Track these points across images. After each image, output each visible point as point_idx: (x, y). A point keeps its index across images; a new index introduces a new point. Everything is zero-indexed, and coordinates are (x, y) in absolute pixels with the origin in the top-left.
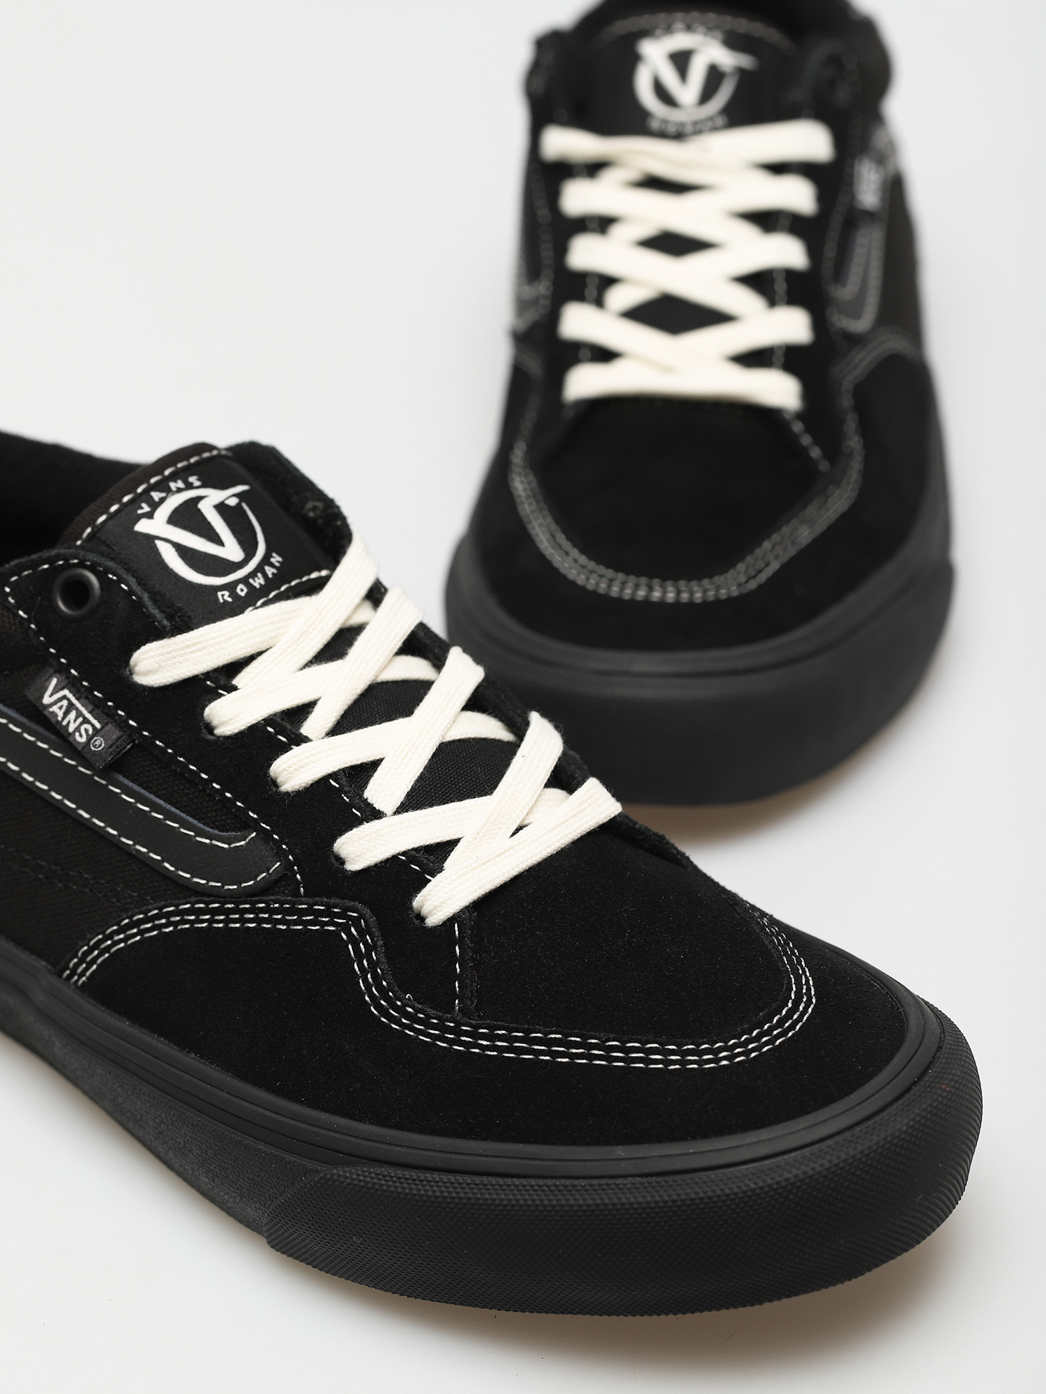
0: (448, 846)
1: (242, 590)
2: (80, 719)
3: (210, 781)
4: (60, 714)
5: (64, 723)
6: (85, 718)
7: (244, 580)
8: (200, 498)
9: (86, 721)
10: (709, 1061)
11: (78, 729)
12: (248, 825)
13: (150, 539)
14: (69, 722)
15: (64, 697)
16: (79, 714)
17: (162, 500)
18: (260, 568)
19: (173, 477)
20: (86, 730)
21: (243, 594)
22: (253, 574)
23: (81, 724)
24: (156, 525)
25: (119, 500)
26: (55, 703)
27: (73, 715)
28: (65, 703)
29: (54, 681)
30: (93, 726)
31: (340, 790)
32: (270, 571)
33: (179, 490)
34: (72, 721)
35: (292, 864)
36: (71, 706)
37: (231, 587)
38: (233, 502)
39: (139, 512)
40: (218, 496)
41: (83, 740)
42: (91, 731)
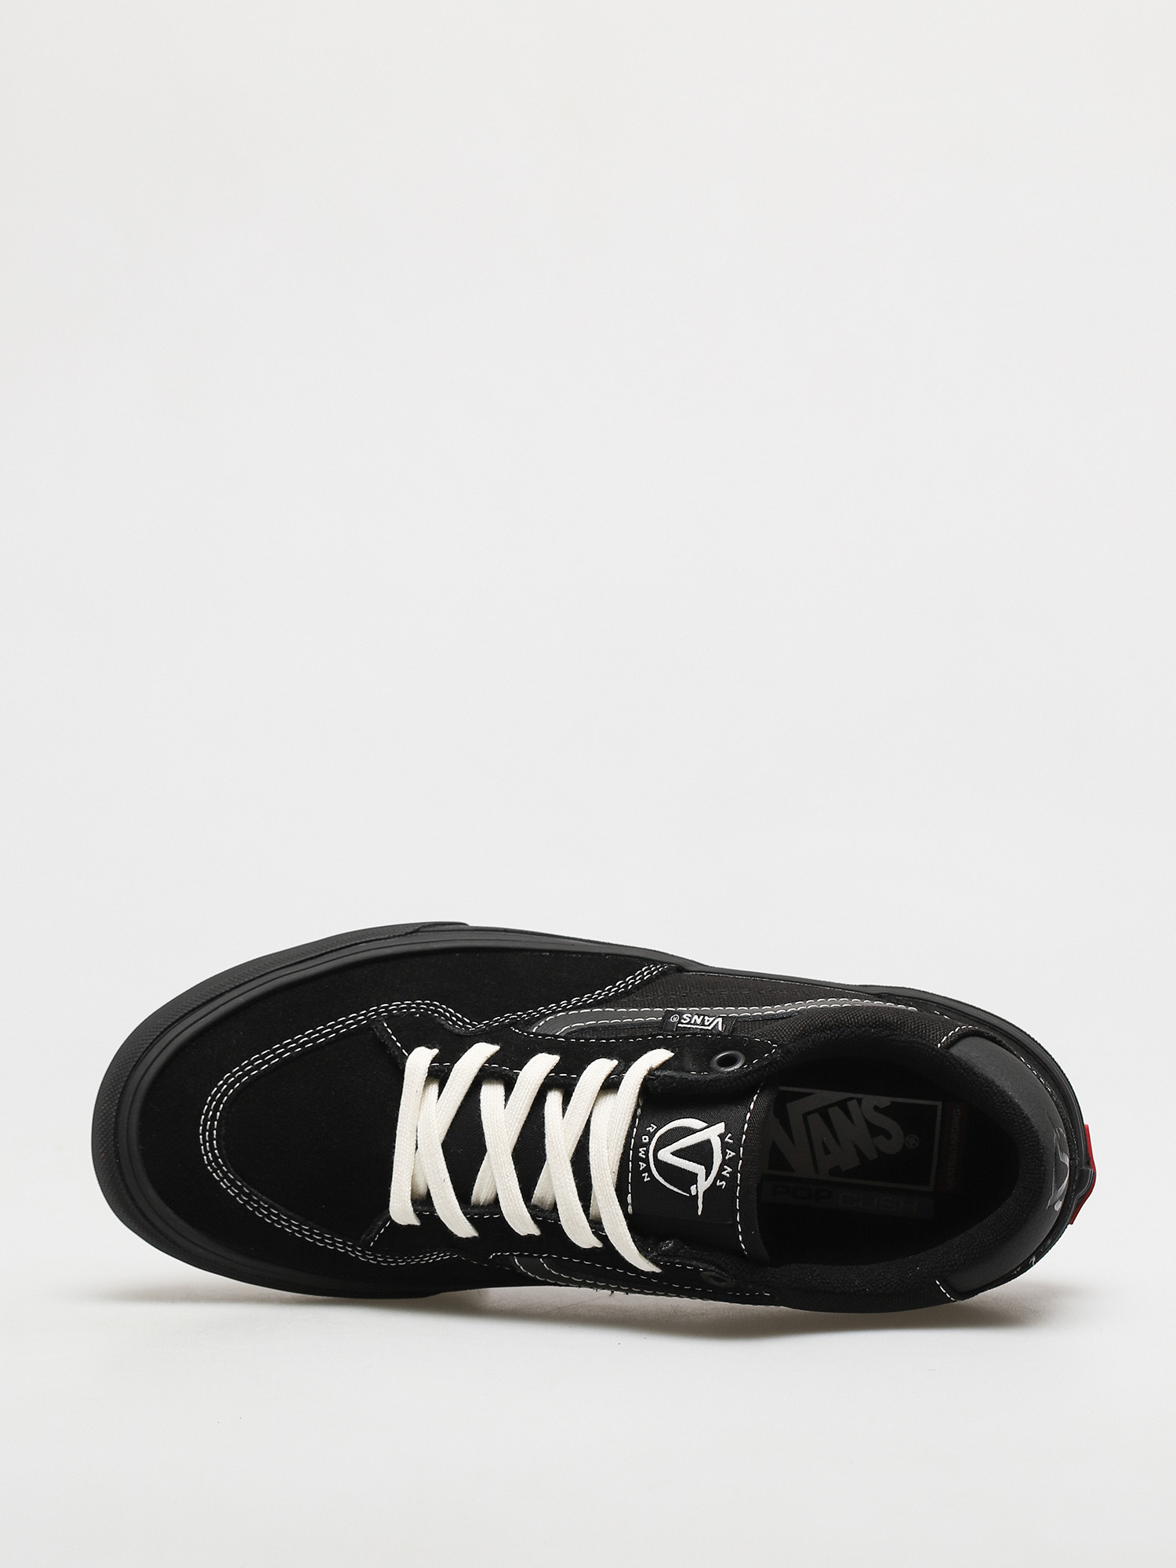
1: (645, 1139)
6: (691, 1024)
7: (647, 1145)
9: (688, 1023)
11: (692, 1018)
13: (711, 1124)
15: (709, 1025)
16: (695, 1024)
17: (724, 1154)
18: (646, 1161)
19: (733, 1174)
20: (685, 1020)
21: (643, 1137)
22: (647, 1153)
23: (690, 1021)
24: (714, 1133)
25: (747, 1133)
27: (699, 1021)
28: (707, 1023)
29: (720, 1028)
30: (682, 1023)
32: (643, 1165)
33: (721, 1169)
37: (652, 1136)
38: (693, 1190)
39: (730, 1135)
40: (703, 1185)
41: (685, 1016)
42: (682, 1021)
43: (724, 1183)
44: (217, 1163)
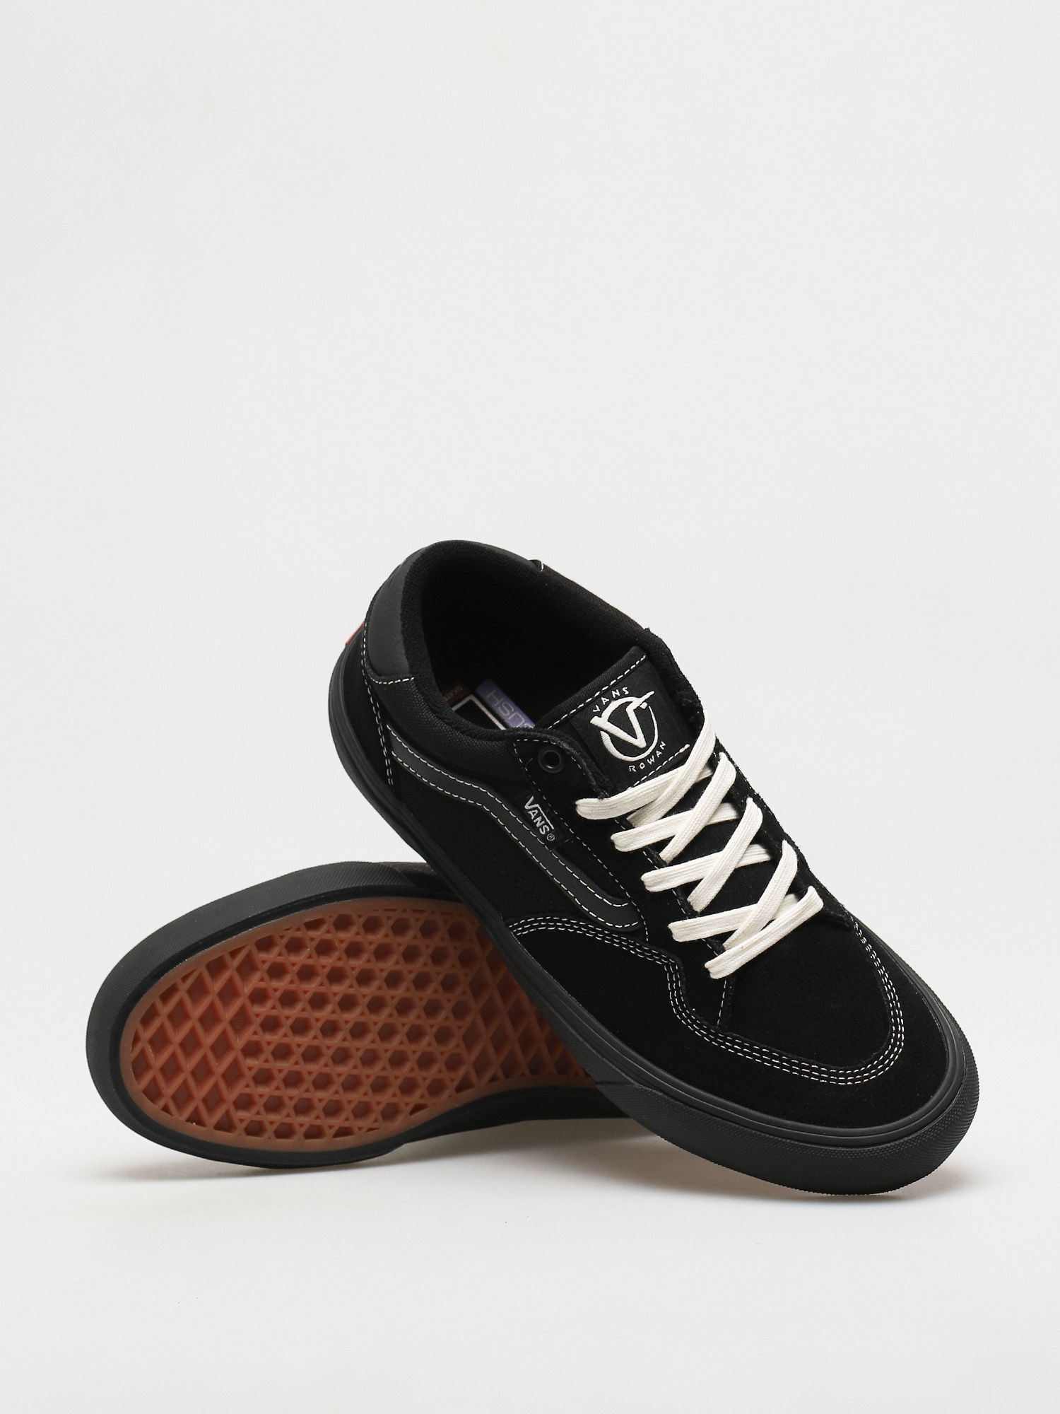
0: (725, 936)
2: (543, 822)
3: (608, 871)
4: (533, 817)
5: (535, 821)
6: (545, 821)
7: (644, 760)
8: (628, 703)
9: (547, 824)
10: (842, 1081)
11: (541, 827)
12: (625, 899)
13: (598, 729)
14: (537, 822)
15: (537, 808)
16: (543, 819)
17: (608, 704)
18: (653, 753)
19: (613, 688)
20: (546, 829)
21: (642, 764)
22: (649, 757)
23: (544, 824)
24: (601, 721)
25: (584, 702)
26: (531, 810)
27: (539, 819)
28: (536, 811)
29: (532, 798)
30: (550, 827)
31: (677, 897)
32: (659, 753)
33: (617, 698)
34: (539, 822)
35: (645, 926)
36: (539, 814)
37: (636, 763)
38: (644, 706)
39: (594, 711)
40: (637, 702)
41: (544, 833)
42: (548, 829)
43: (624, 689)
44: (895, 1042)
